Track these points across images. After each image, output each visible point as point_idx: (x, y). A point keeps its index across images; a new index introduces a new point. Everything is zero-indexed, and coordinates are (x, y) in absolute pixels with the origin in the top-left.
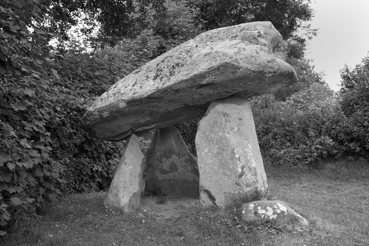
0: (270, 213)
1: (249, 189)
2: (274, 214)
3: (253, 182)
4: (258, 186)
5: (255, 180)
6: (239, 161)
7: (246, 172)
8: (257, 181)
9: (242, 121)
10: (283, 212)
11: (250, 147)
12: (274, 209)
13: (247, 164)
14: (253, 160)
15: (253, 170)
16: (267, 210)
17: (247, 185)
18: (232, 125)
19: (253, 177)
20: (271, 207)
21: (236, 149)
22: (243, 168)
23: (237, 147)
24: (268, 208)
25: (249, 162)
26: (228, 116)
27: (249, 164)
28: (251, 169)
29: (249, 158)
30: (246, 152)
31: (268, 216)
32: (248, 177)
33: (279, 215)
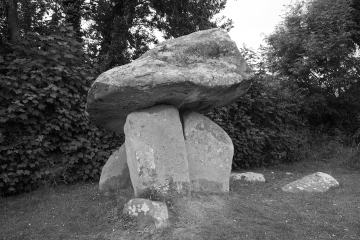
0: (134, 210)
1: (144, 187)
2: (136, 212)
3: (149, 182)
4: (155, 186)
5: (152, 181)
6: (139, 162)
7: (144, 172)
8: (154, 181)
9: (144, 128)
10: (143, 212)
11: (152, 150)
12: (137, 207)
13: (146, 166)
14: (153, 162)
15: (151, 171)
16: (132, 208)
17: (144, 184)
18: (136, 132)
19: (150, 177)
20: (135, 205)
21: (138, 152)
22: (141, 169)
23: (139, 150)
24: (134, 206)
25: (148, 164)
26: (132, 124)
27: (148, 165)
28: (149, 171)
29: (148, 160)
30: (146, 155)
31: (132, 213)
32: (145, 176)
33: (139, 213)
